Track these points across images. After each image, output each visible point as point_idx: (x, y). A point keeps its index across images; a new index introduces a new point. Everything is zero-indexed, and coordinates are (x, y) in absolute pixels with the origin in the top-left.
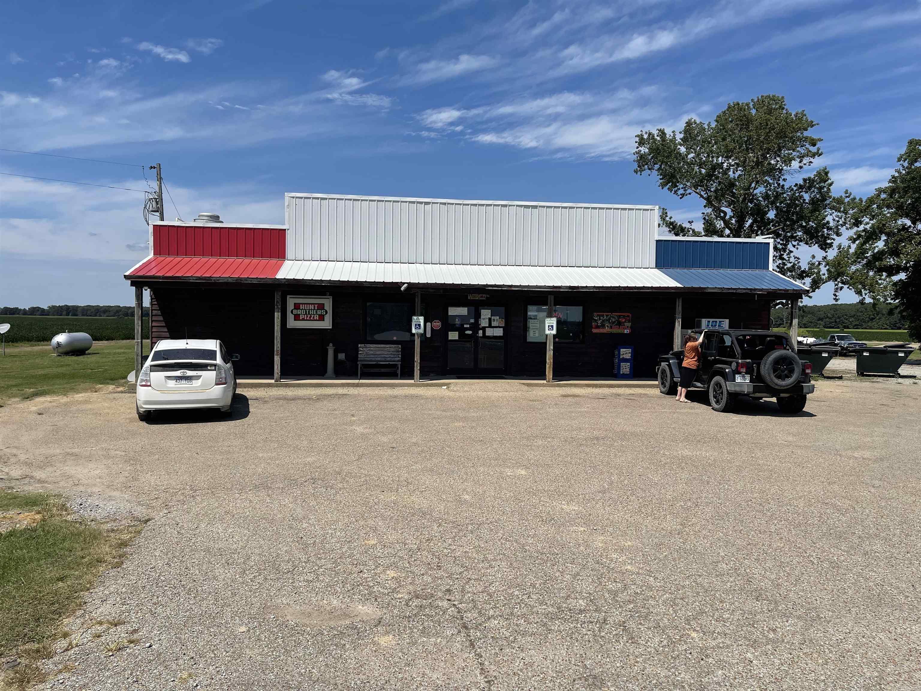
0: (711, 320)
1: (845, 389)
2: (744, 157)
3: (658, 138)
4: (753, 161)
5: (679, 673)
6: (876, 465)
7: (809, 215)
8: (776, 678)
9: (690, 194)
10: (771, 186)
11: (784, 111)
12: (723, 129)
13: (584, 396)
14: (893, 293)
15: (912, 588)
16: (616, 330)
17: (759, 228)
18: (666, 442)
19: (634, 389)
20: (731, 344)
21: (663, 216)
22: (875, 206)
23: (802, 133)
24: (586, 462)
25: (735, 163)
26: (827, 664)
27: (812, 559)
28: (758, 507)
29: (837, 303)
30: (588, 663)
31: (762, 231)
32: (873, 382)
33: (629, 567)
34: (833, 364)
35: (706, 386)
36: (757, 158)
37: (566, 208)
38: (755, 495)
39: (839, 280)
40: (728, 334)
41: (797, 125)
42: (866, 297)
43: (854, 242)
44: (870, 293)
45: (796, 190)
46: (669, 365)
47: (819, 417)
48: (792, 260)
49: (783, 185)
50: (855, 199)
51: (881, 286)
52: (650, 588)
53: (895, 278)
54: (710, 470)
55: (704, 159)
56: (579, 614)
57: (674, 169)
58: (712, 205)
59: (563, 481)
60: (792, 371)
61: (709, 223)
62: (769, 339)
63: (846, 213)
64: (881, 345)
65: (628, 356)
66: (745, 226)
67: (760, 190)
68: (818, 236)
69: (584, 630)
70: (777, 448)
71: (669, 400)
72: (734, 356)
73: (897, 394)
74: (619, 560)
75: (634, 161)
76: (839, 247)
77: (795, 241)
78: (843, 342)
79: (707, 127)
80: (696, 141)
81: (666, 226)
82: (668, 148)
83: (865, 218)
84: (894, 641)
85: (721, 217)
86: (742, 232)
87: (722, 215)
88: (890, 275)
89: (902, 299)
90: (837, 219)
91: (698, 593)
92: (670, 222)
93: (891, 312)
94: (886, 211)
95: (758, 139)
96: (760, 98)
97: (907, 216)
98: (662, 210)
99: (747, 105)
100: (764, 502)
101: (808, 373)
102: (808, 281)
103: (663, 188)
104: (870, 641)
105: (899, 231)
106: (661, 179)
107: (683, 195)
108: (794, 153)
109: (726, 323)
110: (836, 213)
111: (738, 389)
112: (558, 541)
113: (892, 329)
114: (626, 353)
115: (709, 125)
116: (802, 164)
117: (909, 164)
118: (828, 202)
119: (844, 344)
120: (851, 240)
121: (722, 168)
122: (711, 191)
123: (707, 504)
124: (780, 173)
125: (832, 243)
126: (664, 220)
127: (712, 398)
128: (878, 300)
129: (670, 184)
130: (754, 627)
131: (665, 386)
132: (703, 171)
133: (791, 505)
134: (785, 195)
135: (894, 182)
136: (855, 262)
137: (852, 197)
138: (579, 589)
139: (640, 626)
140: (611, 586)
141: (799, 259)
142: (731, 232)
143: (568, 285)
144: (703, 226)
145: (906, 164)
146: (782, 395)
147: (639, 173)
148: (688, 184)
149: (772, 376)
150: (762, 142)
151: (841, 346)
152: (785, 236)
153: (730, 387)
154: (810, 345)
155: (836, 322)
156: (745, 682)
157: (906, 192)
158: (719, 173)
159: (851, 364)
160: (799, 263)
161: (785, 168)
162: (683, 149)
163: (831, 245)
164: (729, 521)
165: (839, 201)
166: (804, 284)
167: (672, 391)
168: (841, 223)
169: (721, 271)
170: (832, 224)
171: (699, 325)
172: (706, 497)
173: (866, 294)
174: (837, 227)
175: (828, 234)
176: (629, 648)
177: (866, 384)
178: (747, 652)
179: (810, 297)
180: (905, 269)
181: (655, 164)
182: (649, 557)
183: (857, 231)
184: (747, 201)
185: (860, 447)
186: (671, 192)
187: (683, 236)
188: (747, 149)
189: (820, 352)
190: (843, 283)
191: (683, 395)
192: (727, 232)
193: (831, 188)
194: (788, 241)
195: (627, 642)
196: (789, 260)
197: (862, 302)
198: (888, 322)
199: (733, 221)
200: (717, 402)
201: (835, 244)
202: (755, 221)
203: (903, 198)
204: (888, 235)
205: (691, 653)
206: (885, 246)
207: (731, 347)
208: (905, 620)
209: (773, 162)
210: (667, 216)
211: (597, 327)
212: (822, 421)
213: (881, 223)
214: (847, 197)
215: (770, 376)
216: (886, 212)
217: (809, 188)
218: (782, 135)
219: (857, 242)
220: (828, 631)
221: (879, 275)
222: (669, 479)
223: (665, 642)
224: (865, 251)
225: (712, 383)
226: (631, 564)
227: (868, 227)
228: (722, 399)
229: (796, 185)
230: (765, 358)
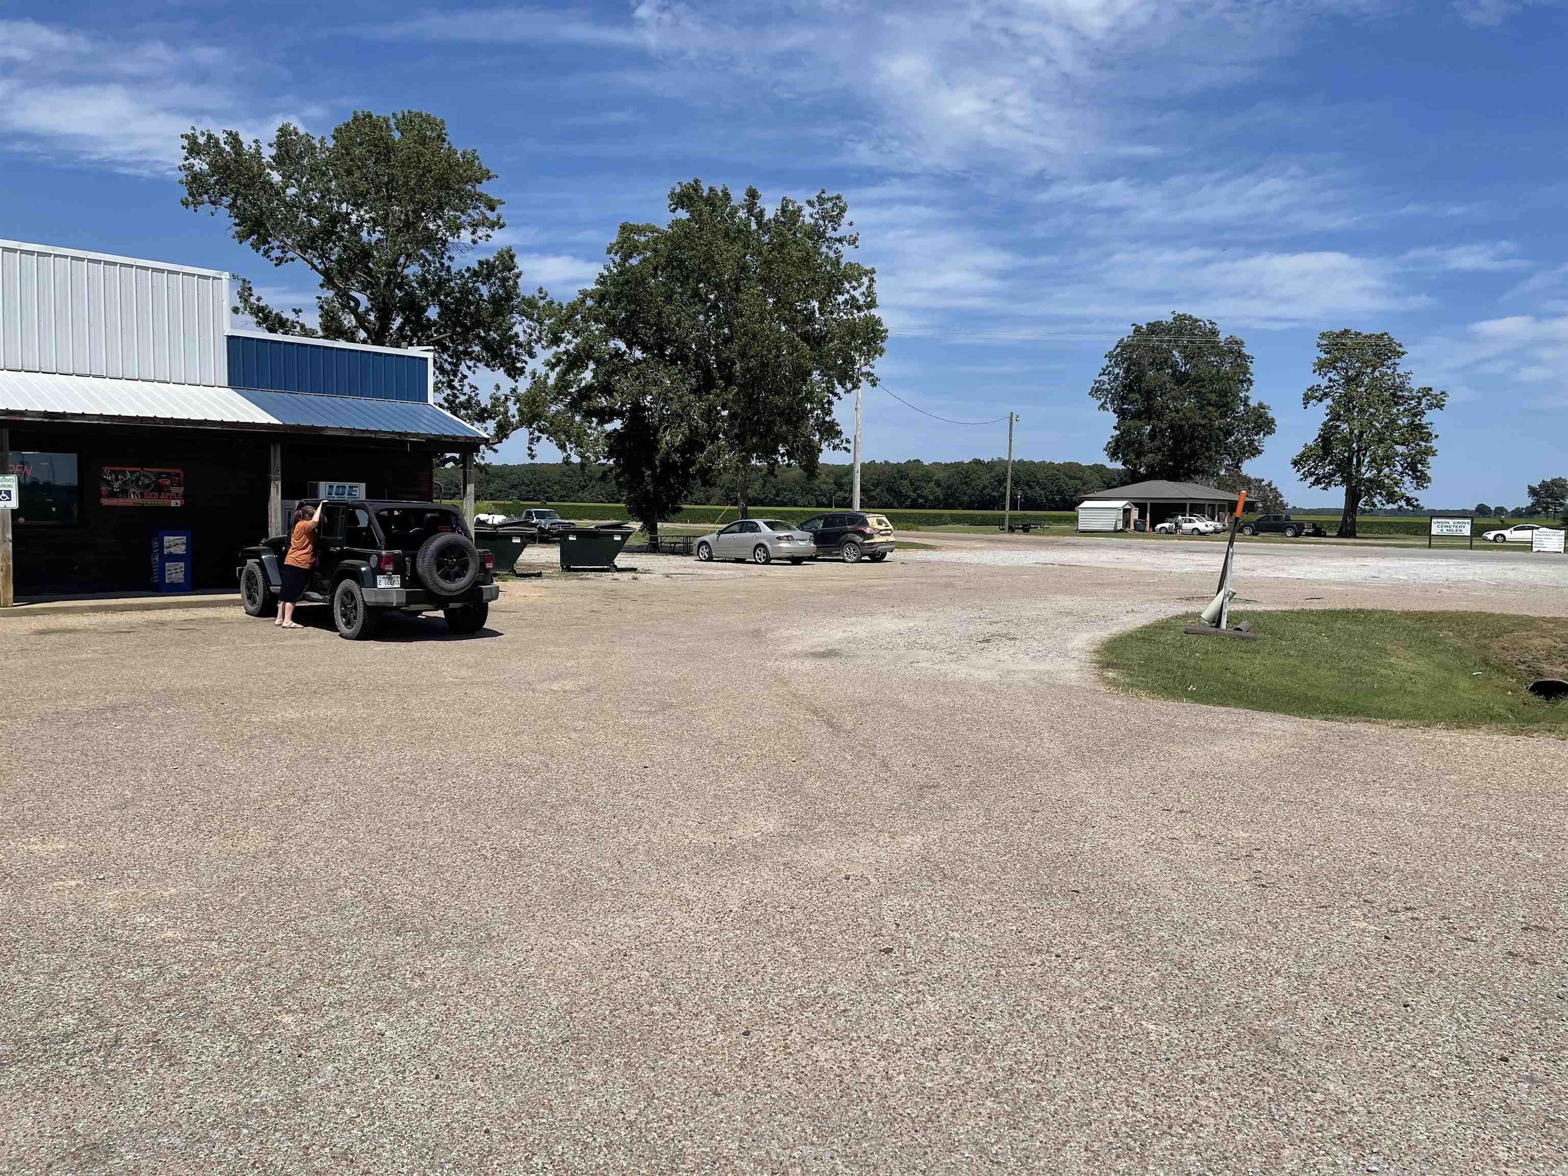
0: (336, 484)
1: (544, 592)
2: (384, 210)
3: (228, 149)
4: (400, 220)
5: (257, 1092)
6: (581, 699)
7: (489, 320)
8: (421, 1049)
9: (292, 260)
10: (430, 266)
11: (446, 145)
12: (348, 154)
13: (87, 631)
14: (607, 449)
15: (617, 866)
16: (151, 501)
17: (414, 334)
18: (254, 700)
19: (194, 610)
20: (369, 525)
21: (245, 293)
22: (579, 317)
23: (474, 187)
24: (87, 755)
25: (370, 217)
26: (498, 1005)
27: (484, 852)
28: (408, 787)
29: (533, 461)
30: (79, 1127)
31: (419, 338)
32: (582, 579)
33: (170, 934)
34: (530, 555)
35: (328, 597)
36: (407, 215)
37: (32, 253)
38: (405, 769)
39: (534, 426)
40: (362, 507)
41: (465, 171)
42: (572, 453)
43: (552, 369)
44: (576, 447)
45: (468, 278)
46: (261, 565)
47: (507, 636)
48: (467, 389)
49: (449, 267)
50: (552, 302)
51: (592, 438)
52: (210, 961)
53: (609, 427)
54: (332, 739)
55: (316, 201)
56: (63, 1042)
57: (261, 209)
58: (335, 286)
59: (34, 798)
60: (465, 567)
61: (331, 317)
62: (429, 515)
63: (541, 324)
64: (589, 524)
65: (181, 550)
66: (391, 328)
67: (413, 270)
68: (502, 356)
69: (73, 1068)
70: (443, 690)
71: (263, 624)
72: (373, 545)
73: (611, 595)
74: (150, 925)
75: (181, 182)
76: (534, 374)
77: (471, 360)
78: (543, 521)
79: (318, 145)
80: (299, 167)
81: (251, 314)
82: (248, 169)
83: (566, 334)
84: (591, 947)
85: (350, 308)
86: (386, 338)
87: (352, 304)
88: (602, 422)
89: (618, 459)
90: (529, 331)
91: (298, 949)
92: (258, 306)
93: (604, 477)
94: (594, 326)
95: (406, 184)
96: (406, 114)
97: (621, 336)
98: (241, 282)
99: (386, 121)
100: (418, 778)
101: (489, 569)
102: (491, 424)
103: (241, 243)
104: (560, 955)
105: (612, 357)
106: (236, 225)
107: (280, 261)
108: (464, 218)
109: (361, 490)
110: (527, 322)
111: (381, 599)
112: (17, 915)
113: (609, 502)
114: (175, 544)
115: (322, 141)
116: (475, 237)
117: (622, 259)
118: (516, 303)
119: (545, 524)
120: (548, 365)
121: (349, 223)
122: (332, 261)
123: (324, 796)
124: (444, 245)
125: (524, 367)
126: (246, 301)
127: (340, 617)
128: (588, 458)
129: (255, 237)
130: (390, 978)
131: (254, 602)
132: (316, 222)
133: (458, 776)
134: (452, 284)
135: (602, 283)
136: (555, 400)
137: (548, 299)
138: (63, 996)
139: (187, 1032)
140: (132, 976)
141: (477, 389)
142: (369, 337)
143: (43, 410)
144: (320, 320)
145: (617, 259)
146: (452, 605)
147: (192, 207)
148: (289, 242)
149: (436, 575)
150: (413, 189)
151: (540, 528)
152: (455, 351)
153: (368, 596)
154: (495, 527)
155: (535, 491)
156: (370, 1071)
157: (618, 301)
158: (344, 230)
159: (551, 554)
160: (477, 395)
161: (450, 239)
162: (276, 177)
163: (522, 371)
164: (359, 818)
165: (531, 303)
166: (486, 429)
167: (268, 610)
168: (534, 337)
169: (350, 400)
170: (522, 338)
171: (316, 495)
172: (322, 785)
173: (571, 449)
174: (529, 343)
175: (517, 353)
176: (165, 1076)
177: (571, 583)
178: (377, 1020)
179: (495, 451)
180: (620, 414)
181: (222, 195)
182: (210, 908)
183: (556, 353)
184: (392, 285)
185: (560, 676)
186: (257, 251)
187: (283, 333)
188: (390, 197)
189: (509, 537)
190: (541, 431)
191: (288, 614)
192: (362, 334)
193: (519, 281)
194: (459, 359)
195: (161, 1066)
196: (462, 390)
197: (567, 462)
198: (603, 492)
199: (372, 317)
200: (348, 623)
201: (528, 369)
202: (406, 321)
203: (615, 309)
204: (598, 362)
205: (280, 1052)
206: (593, 378)
207: (368, 529)
208: (607, 912)
209: (431, 226)
210: (251, 295)
211: (112, 495)
212: (510, 641)
213: (587, 343)
214: (541, 298)
215: (431, 575)
216: (594, 328)
217: (488, 277)
218: (443, 183)
219: (557, 369)
220: (501, 955)
221: (588, 422)
222: (258, 764)
223: (234, 1047)
224: (568, 385)
225: (339, 591)
226: (175, 926)
227: (571, 347)
228: (355, 618)
229: (468, 269)
230: (423, 548)
